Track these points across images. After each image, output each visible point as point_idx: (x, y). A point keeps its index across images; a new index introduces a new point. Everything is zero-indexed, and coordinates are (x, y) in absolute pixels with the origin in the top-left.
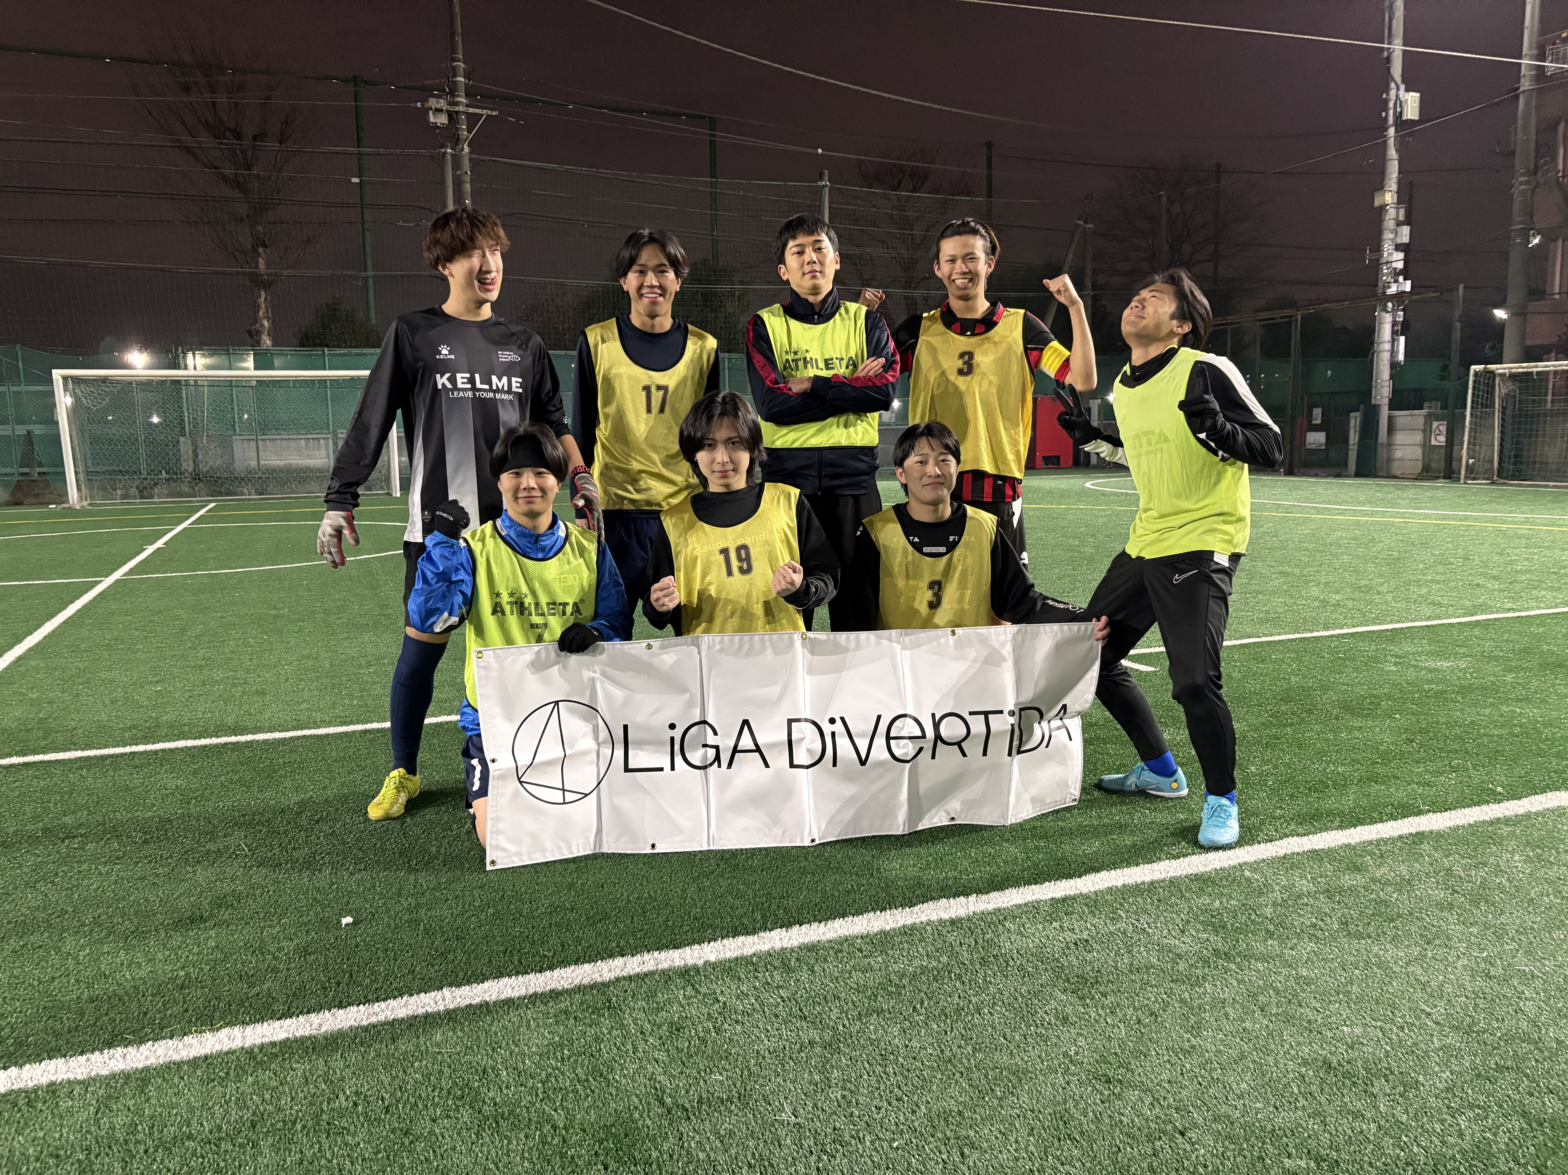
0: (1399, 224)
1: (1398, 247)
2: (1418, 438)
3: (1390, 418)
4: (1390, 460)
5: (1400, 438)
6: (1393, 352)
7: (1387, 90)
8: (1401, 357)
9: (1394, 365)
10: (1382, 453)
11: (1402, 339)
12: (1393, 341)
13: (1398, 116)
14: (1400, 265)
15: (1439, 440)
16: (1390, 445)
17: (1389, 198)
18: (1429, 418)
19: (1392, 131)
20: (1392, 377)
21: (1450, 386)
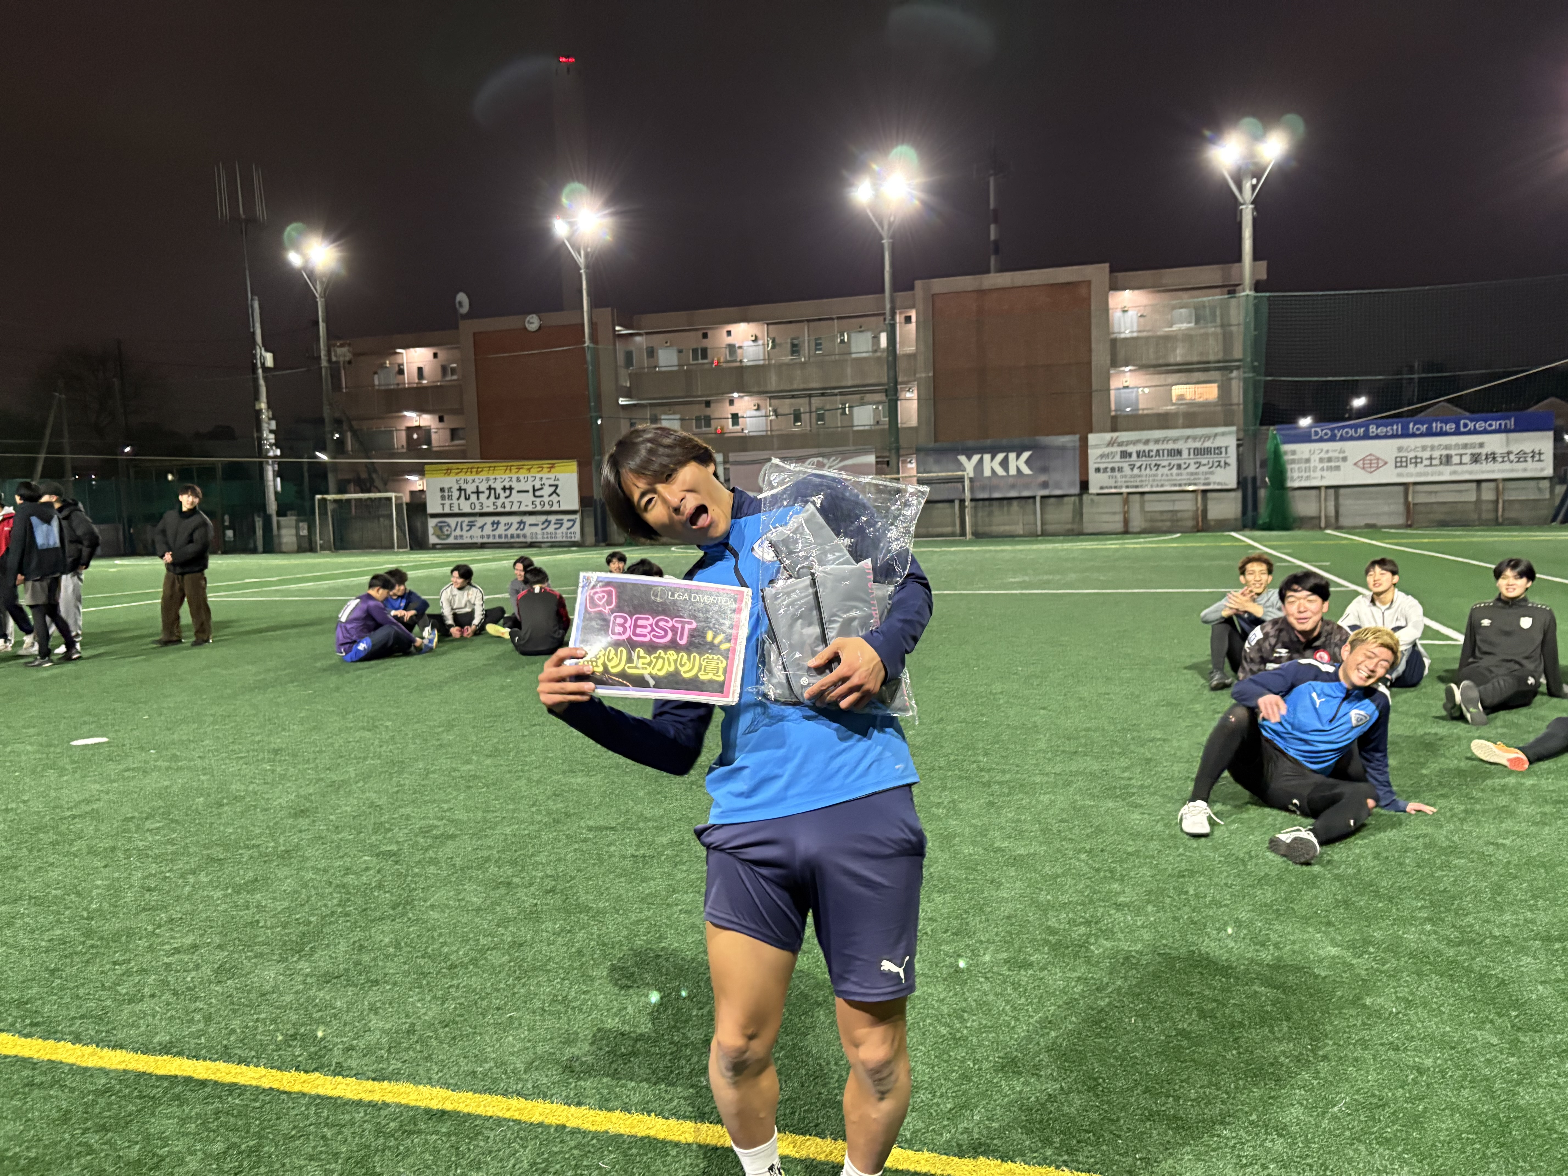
0: (270, 419)
1: (271, 431)
2: (293, 531)
3: (278, 522)
4: (280, 544)
5: (284, 532)
6: (275, 486)
7: (255, 348)
8: (279, 489)
9: (276, 493)
10: (276, 540)
11: (279, 480)
12: (274, 480)
13: (263, 364)
14: (273, 441)
15: (304, 532)
16: (279, 536)
17: (263, 406)
18: (298, 522)
19: (260, 371)
20: (276, 499)
21: (307, 504)
